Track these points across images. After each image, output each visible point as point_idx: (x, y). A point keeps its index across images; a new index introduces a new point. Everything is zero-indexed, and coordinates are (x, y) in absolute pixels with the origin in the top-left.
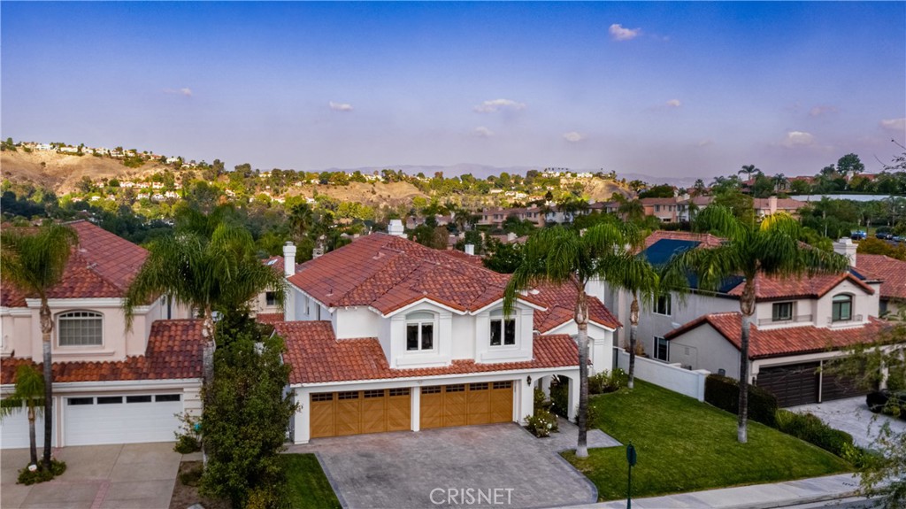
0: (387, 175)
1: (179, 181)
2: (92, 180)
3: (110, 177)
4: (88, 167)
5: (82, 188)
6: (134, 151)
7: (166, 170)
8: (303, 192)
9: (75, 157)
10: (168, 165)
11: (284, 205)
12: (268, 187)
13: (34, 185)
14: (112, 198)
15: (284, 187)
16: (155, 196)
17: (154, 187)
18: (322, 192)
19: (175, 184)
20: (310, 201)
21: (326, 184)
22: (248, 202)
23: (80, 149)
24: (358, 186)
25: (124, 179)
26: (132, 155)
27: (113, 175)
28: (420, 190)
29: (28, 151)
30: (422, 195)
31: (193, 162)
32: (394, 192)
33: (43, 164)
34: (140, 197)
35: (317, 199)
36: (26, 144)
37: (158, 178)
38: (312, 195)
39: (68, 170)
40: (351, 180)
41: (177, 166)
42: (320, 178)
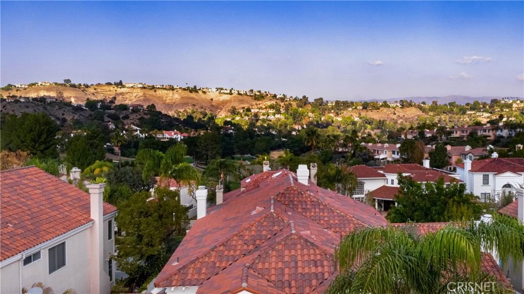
0: (403, 103)
1: (284, 108)
2: (237, 108)
3: (246, 106)
4: (235, 101)
5: (232, 113)
6: (259, 92)
7: (276, 102)
8: (352, 114)
9: (228, 95)
10: (277, 99)
11: (341, 121)
12: (332, 111)
13: (207, 111)
14: (247, 118)
15: (342, 111)
16: (269, 117)
17: (269, 111)
18: (363, 114)
19: (281, 110)
20: (356, 119)
21: (366, 109)
22: (321, 120)
23: (231, 91)
24: (385, 110)
25: (254, 107)
26: (258, 94)
27: (248, 105)
28: (423, 112)
29: (204, 92)
30: (424, 116)
31: (291, 97)
32: (407, 113)
33: (212, 99)
34: (261, 117)
35: (361, 118)
36: (203, 89)
37: (271, 107)
38: (358, 116)
39: (224, 103)
40: (382, 106)
41: (282, 99)
42: (363, 105)
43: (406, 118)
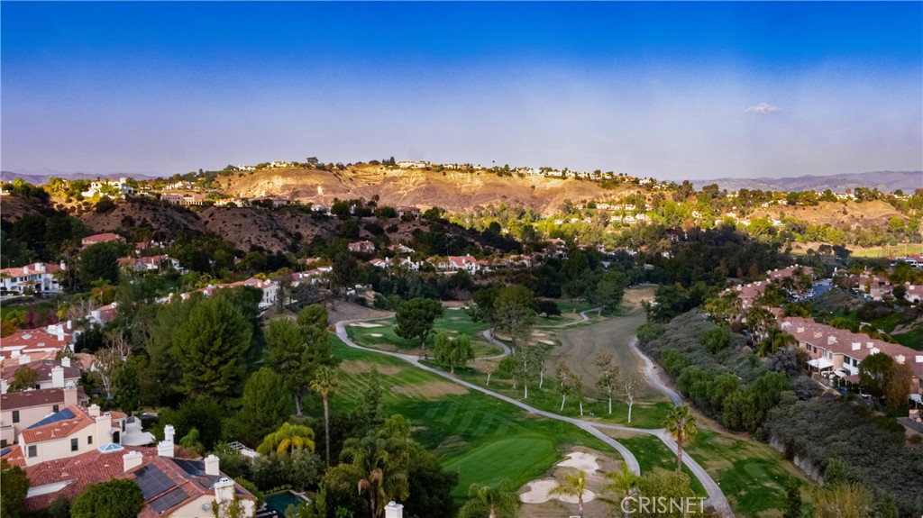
0: (861, 193)
1: (651, 202)
2: (573, 202)
3: (589, 199)
4: (570, 190)
5: (564, 210)
6: (611, 174)
7: (639, 192)
8: (770, 214)
9: (560, 180)
10: (641, 187)
11: (749, 227)
12: (734, 208)
13: (525, 208)
14: (588, 220)
15: (751, 208)
16: (626, 218)
17: (627, 208)
18: (789, 213)
19: (646, 205)
20: (776, 223)
21: (794, 204)
22: (714, 224)
23: (564, 173)
24: (828, 205)
25: (601, 201)
26: (608, 177)
27: (591, 197)
28: (897, 209)
29: (521, 176)
30: (900, 216)
31: (664, 183)
32: (867, 211)
33: (533, 187)
34: (614, 219)
35: (784, 222)
36: (520, 169)
37: (631, 201)
38: (779, 216)
39: (553, 192)
40: (822, 199)
41: (649, 187)
42: (788, 198)
43: (865, 220)
